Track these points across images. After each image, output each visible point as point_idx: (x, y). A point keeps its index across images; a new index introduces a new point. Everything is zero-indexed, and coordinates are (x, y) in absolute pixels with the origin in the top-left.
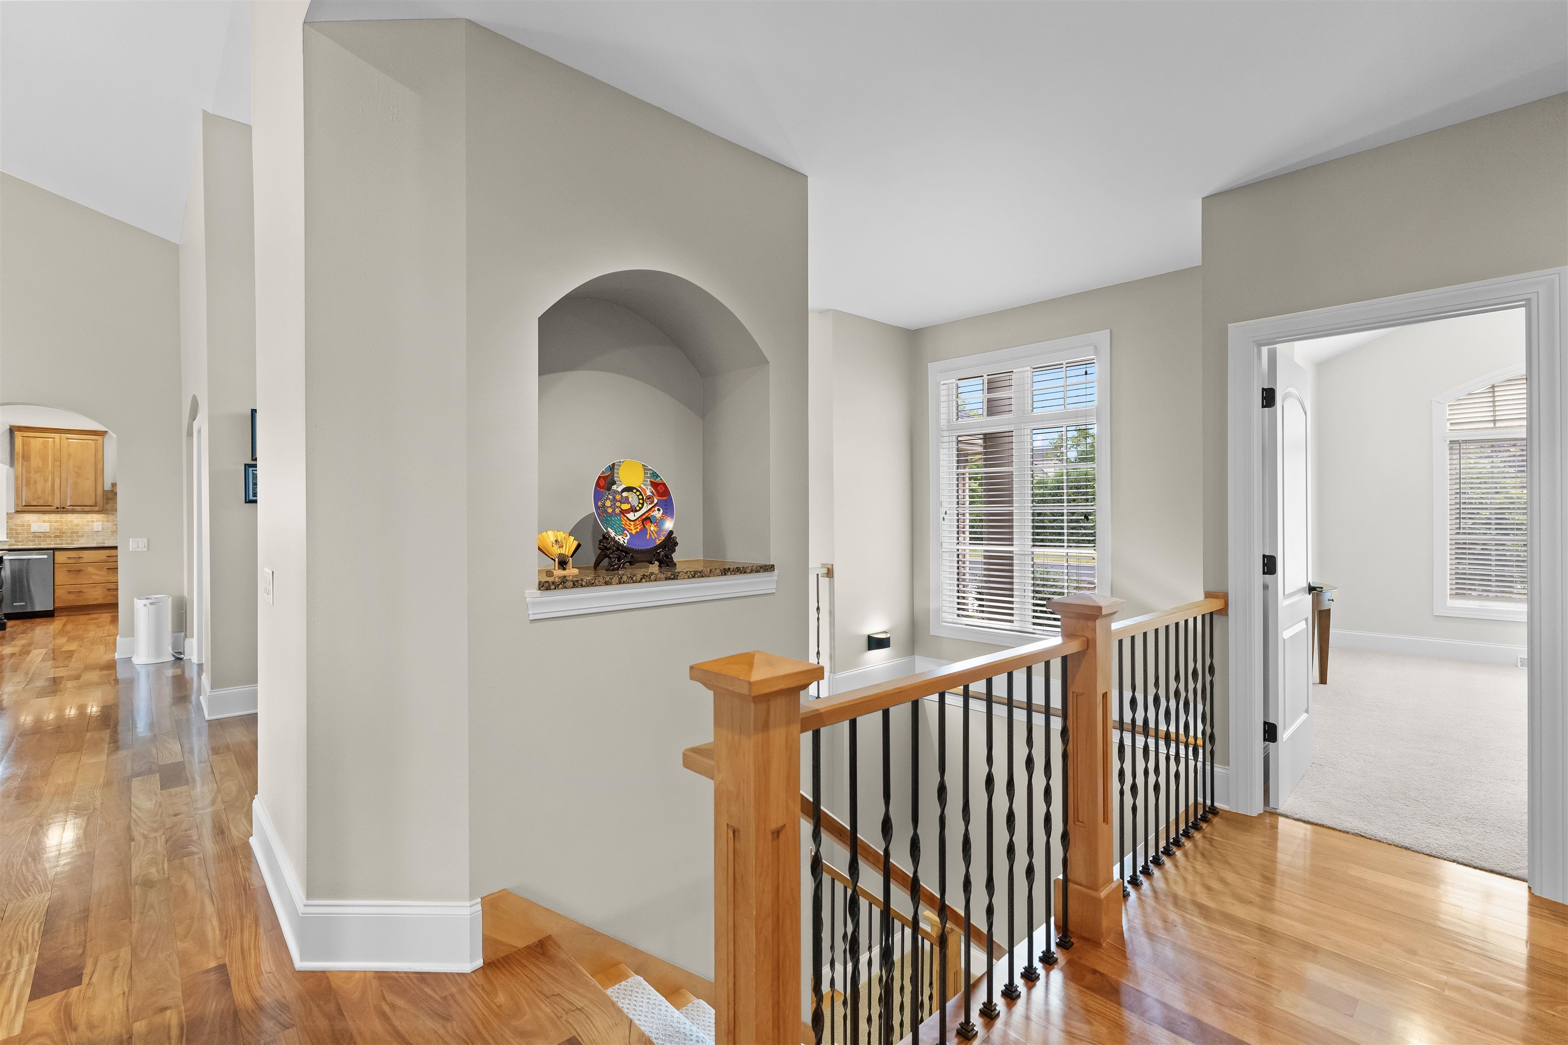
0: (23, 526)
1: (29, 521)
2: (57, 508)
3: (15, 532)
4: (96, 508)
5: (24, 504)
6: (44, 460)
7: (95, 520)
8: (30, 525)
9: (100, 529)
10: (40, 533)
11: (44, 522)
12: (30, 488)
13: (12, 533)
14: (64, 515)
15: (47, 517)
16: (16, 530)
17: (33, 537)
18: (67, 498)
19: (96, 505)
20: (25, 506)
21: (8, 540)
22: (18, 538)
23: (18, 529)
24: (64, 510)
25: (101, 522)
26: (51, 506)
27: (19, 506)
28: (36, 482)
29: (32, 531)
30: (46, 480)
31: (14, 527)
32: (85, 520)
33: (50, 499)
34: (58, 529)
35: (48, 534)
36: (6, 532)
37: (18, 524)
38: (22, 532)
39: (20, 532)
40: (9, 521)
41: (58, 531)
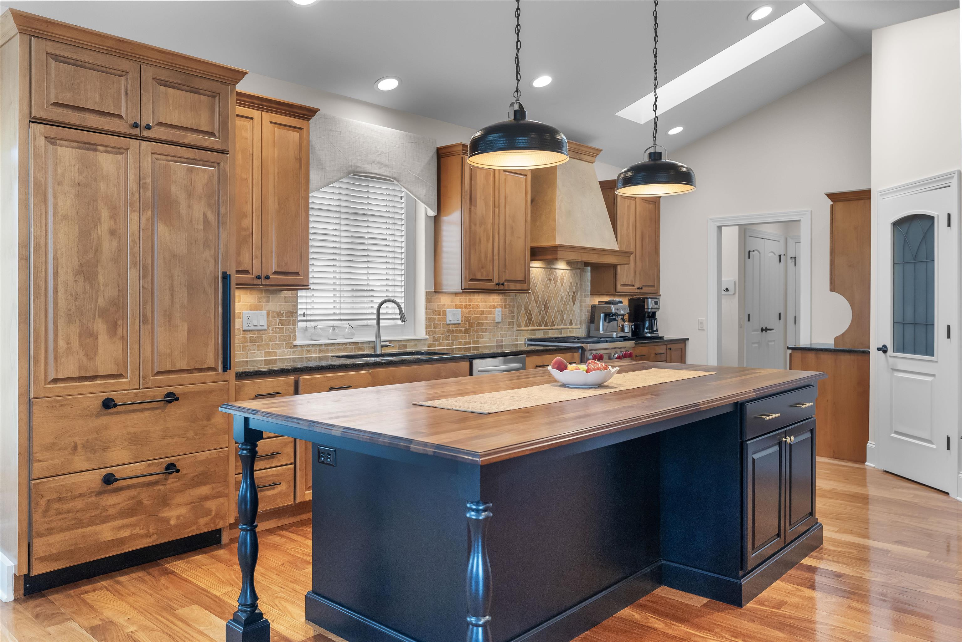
0: (439, 313)
1: (444, 305)
2: (497, 284)
3: (433, 323)
4: (525, 286)
5: (471, 278)
6: (487, 205)
7: (496, 304)
8: (445, 313)
9: (500, 320)
10: (454, 326)
11: (456, 306)
13: (430, 325)
16: (434, 320)
17: (448, 331)
19: (524, 281)
20: (471, 280)
21: (427, 337)
22: (435, 333)
23: (436, 319)
24: (502, 287)
25: (501, 307)
27: (467, 280)
28: (480, 241)
29: (448, 322)
30: (488, 239)
31: (432, 315)
32: (488, 304)
33: (490, 269)
34: (467, 319)
35: (459, 327)
36: (426, 324)
37: (436, 311)
38: (439, 324)
39: (437, 324)
40: (428, 304)
41: (467, 322)
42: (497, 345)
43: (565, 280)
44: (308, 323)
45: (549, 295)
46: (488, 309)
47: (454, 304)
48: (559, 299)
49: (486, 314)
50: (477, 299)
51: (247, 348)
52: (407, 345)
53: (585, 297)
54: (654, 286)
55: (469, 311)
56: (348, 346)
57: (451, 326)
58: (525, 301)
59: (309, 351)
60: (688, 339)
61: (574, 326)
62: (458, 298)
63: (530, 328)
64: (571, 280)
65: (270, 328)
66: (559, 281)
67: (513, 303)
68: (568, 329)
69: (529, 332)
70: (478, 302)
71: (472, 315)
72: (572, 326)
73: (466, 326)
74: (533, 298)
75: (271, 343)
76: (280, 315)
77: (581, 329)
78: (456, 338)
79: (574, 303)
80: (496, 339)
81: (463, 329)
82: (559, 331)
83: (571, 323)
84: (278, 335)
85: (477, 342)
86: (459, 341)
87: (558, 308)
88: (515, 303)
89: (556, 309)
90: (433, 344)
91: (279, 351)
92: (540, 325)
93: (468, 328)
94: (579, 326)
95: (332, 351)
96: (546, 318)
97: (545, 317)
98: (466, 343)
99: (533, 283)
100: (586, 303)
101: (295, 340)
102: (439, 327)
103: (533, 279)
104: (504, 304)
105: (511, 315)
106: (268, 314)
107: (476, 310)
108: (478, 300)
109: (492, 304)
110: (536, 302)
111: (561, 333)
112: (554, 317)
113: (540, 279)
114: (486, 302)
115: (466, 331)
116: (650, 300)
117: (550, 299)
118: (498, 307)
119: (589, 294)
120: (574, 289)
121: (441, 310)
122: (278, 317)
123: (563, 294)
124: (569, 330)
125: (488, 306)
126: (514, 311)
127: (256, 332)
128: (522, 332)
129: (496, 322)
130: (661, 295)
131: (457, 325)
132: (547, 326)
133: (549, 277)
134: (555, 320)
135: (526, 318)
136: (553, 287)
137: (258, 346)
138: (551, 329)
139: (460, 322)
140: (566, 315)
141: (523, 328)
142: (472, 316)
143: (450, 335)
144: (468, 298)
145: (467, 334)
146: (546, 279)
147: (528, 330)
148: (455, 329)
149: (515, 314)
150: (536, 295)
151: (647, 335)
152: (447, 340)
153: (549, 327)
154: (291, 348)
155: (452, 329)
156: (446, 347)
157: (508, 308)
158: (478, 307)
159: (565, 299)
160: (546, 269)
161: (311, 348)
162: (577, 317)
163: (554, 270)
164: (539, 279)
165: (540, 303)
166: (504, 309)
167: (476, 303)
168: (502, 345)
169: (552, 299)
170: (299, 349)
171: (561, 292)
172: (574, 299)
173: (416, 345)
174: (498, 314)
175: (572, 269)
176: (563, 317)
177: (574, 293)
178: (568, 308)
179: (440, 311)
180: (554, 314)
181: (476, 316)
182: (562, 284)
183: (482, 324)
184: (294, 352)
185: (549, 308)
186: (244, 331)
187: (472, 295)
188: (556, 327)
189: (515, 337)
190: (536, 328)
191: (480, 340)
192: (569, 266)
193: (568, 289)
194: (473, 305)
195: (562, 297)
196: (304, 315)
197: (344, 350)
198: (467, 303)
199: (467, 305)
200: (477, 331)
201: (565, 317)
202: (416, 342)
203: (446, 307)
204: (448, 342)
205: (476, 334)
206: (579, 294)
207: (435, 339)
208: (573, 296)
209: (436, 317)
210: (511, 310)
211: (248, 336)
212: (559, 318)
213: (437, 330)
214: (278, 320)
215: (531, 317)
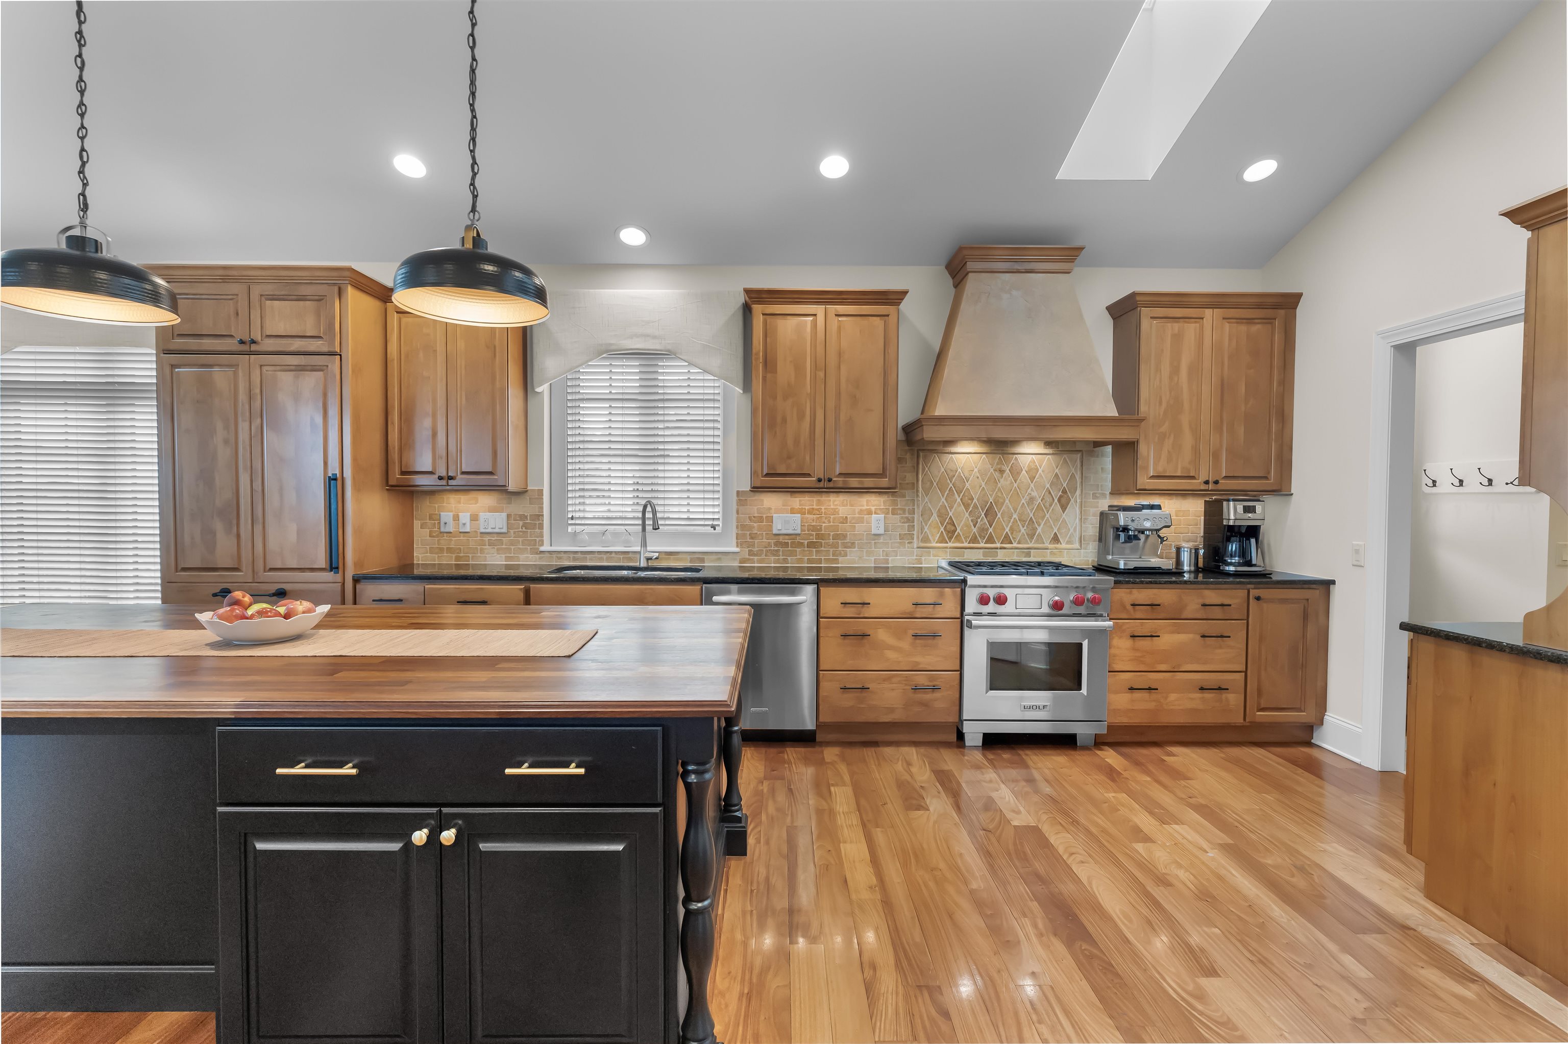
0: (760, 519)
1: (770, 509)
2: (820, 480)
3: (748, 533)
4: (884, 482)
5: (765, 472)
6: (799, 368)
7: (873, 508)
8: (770, 519)
9: (881, 531)
10: (787, 537)
11: (793, 511)
12: (776, 433)
13: (744, 535)
14: (824, 498)
15: (797, 501)
16: (751, 528)
17: (776, 544)
18: (835, 456)
19: (882, 475)
20: (767, 475)
21: (739, 550)
22: (753, 546)
23: (754, 527)
24: (831, 485)
25: (883, 513)
26: (809, 475)
27: (758, 476)
28: (784, 420)
29: (775, 532)
30: (801, 417)
31: (748, 522)
32: (857, 509)
33: (808, 458)
34: (814, 528)
35: (798, 539)
36: (737, 533)
37: (754, 517)
38: (760, 534)
39: (757, 533)
40: (741, 508)
41: (814, 533)
42: (875, 567)
43: (1040, 471)
44: (577, 527)
45: (1000, 495)
46: (857, 516)
47: (789, 508)
48: (1023, 501)
49: (853, 522)
50: (834, 501)
51: (486, 551)
52: (704, 558)
53: (1095, 496)
54: (1266, 478)
55: (818, 518)
56: (613, 555)
57: (781, 537)
58: (941, 504)
59: (560, 558)
60: (1333, 582)
61: (1064, 545)
62: (798, 499)
63: (950, 545)
64: (1057, 471)
65: (512, 531)
66: (1024, 472)
67: (911, 508)
68: (1048, 549)
69: (948, 550)
70: (836, 505)
71: (824, 523)
72: (1058, 546)
73: (811, 537)
74: (959, 500)
75: (513, 547)
76: (523, 517)
77: (1082, 551)
78: (793, 553)
79: (1064, 508)
80: (873, 559)
81: (806, 542)
82: (1023, 552)
83: (1056, 539)
84: (520, 539)
85: (837, 561)
86: (798, 557)
87: (1020, 515)
88: (916, 507)
89: (1015, 516)
90: (749, 559)
91: (522, 556)
92: (974, 540)
93: (815, 540)
94: (1077, 545)
95: (591, 560)
96: (991, 530)
97: (987, 529)
98: (809, 561)
99: (960, 476)
100: (1097, 507)
101: (542, 545)
102: (761, 538)
103: (959, 470)
104: (891, 508)
105: (907, 525)
106: (509, 516)
107: (832, 516)
108: (836, 503)
109: (865, 507)
110: (967, 506)
111: (1029, 555)
112: (1012, 529)
113: (976, 470)
114: (852, 505)
115: (811, 545)
116: (1231, 503)
117: (1001, 500)
118: (879, 512)
119: (1108, 493)
120: (1065, 485)
121: (764, 516)
122: (521, 520)
123: (1035, 494)
124: (1049, 551)
125: (857, 511)
126: (914, 520)
127: (495, 535)
128: (931, 550)
129: (872, 533)
130: (1292, 494)
131: (793, 537)
132: (994, 542)
133: (999, 466)
134: (1012, 533)
135: (942, 529)
136: (1009, 482)
137: (498, 549)
138: (1000, 548)
139: (799, 531)
140: (1042, 526)
141: (934, 545)
142: (824, 525)
143: (781, 549)
144: (815, 499)
145: (814, 549)
146: (992, 470)
147: (946, 548)
148: (789, 541)
149: (915, 524)
150: (966, 494)
151: (1227, 568)
152: (774, 555)
153: (998, 545)
154: (537, 553)
155: (783, 541)
156: (773, 565)
157: (900, 514)
158: (835, 512)
159: (1040, 500)
160: (991, 455)
161: (563, 555)
162: (1072, 530)
163: (1011, 456)
164: (973, 471)
165: (975, 507)
166: (890, 515)
167: (832, 507)
168: (888, 568)
169: (1007, 501)
170: (547, 555)
171: (1030, 490)
172: (1063, 501)
173: (719, 559)
174: (877, 523)
175: (1057, 452)
176: (1035, 529)
177: (1064, 492)
178: (1047, 516)
179: (762, 517)
180: (1010, 524)
181: (832, 524)
182: (1032, 479)
183: (845, 536)
184: (540, 558)
185: (999, 515)
186: (481, 533)
187: (824, 495)
188: (1015, 545)
189: (915, 557)
190: (966, 545)
191: (840, 559)
192: (1052, 448)
193: (1048, 486)
194: (825, 509)
195: (1032, 500)
196: (572, 518)
197: (608, 560)
198: (815, 507)
199: (813, 509)
200: (835, 546)
201: (1039, 530)
202: (720, 556)
203: (773, 511)
204: (777, 558)
205: (831, 550)
206: (1078, 492)
207: (751, 553)
208: (1061, 497)
209: (755, 525)
210: (907, 518)
211: (487, 538)
212: (1023, 530)
213: (756, 541)
214: (521, 523)
215: (953, 528)
